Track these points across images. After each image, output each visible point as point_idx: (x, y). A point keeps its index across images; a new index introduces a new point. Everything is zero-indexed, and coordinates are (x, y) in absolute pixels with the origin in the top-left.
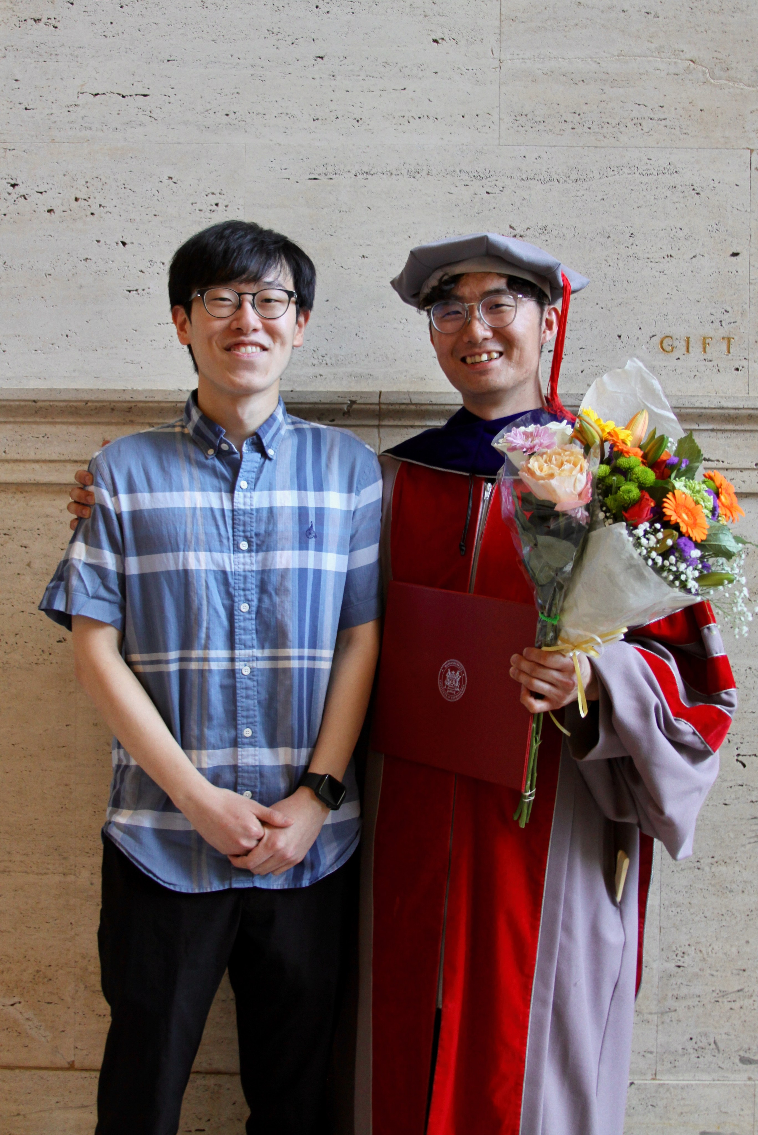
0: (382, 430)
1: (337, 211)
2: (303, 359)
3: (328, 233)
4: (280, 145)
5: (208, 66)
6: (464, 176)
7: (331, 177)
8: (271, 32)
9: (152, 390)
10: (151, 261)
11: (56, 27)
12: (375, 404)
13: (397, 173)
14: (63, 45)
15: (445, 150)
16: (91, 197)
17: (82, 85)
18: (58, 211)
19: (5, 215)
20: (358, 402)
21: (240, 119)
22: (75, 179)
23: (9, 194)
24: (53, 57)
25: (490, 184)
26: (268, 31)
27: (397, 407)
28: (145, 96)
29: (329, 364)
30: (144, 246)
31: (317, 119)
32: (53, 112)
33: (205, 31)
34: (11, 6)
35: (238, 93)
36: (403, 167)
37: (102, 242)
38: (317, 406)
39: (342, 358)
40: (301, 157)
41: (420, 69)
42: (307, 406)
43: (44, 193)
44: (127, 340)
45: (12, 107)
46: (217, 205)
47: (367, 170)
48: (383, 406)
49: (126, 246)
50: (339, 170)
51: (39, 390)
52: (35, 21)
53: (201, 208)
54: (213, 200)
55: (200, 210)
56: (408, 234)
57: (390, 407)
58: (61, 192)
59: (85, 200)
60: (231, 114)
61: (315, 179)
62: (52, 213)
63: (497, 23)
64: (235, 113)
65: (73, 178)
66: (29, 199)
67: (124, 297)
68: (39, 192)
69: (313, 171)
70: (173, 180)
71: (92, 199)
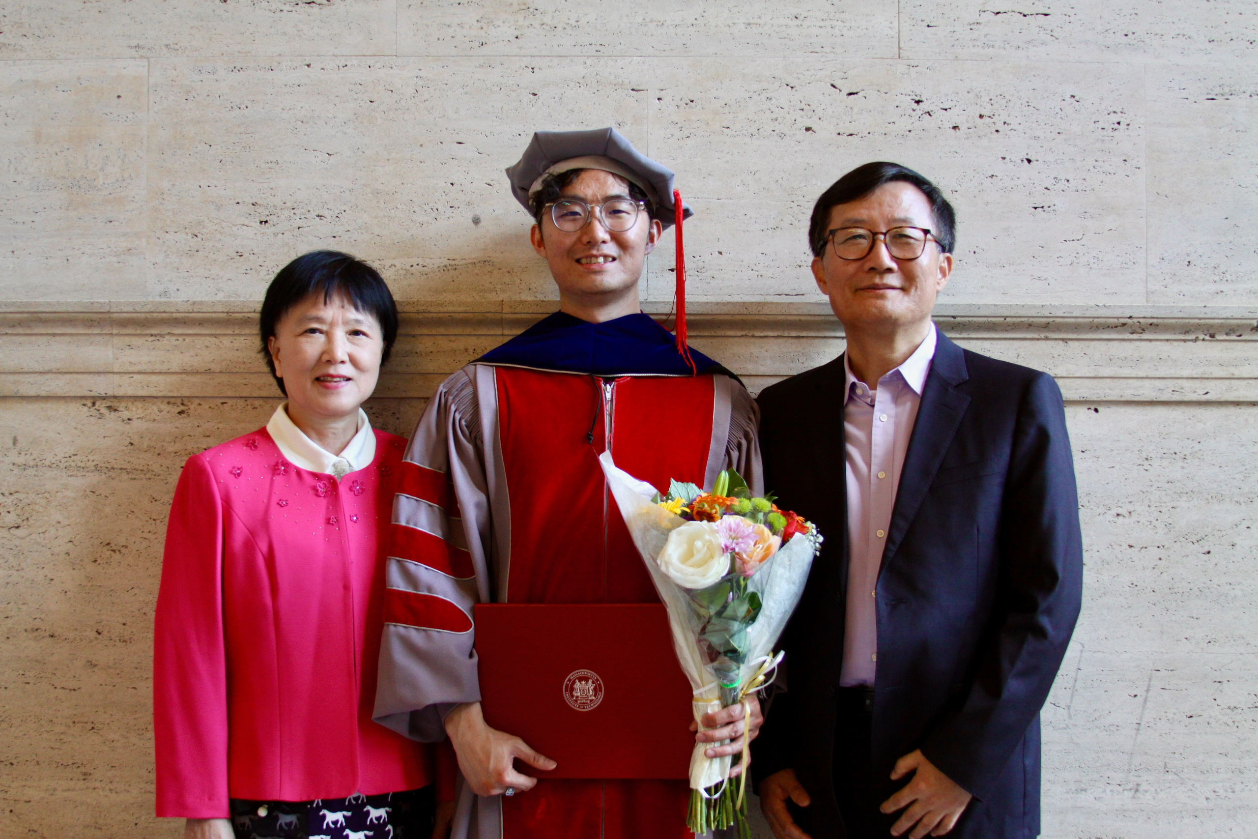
1: (1234, 131)
3: (1226, 152)
4: (1178, 65)
7: (1227, 97)
9: (1070, 306)
10: (1056, 178)
16: (995, 114)
17: (984, 4)
18: (963, 128)
19: (910, 131)
21: (1139, 40)
22: (979, 96)
23: (914, 110)
28: (1046, 15)
29: (1229, 281)
30: (1049, 164)
31: (1213, 41)
32: (955, 29)
35: (1136, 14)
37: (1007, 160)
38: (1228, 321)
39: (1241, 275)
40: (1199, 78)
42: (1219, 321)
43: (948, 110)
44: (1034, 257)
45: (914, 23)
46: (1119, 123)
49: (1031, 163)
50: (1234, 90)
51: (959, 305)
53: (1104, 127)
54: (1115, 118)
55: (1103, 129)
58: (965, 109)
59: (990, 117)
60: (1130, 34)
61: (1212, 99)
62: (957, 130)
64: (1134, 33)
65: (977, 96)
66: (934, 116)
67: (1030, 214)
68: (944, 109)
69: (1210, 92)
70: (1076, 99)
71: (996, 116)
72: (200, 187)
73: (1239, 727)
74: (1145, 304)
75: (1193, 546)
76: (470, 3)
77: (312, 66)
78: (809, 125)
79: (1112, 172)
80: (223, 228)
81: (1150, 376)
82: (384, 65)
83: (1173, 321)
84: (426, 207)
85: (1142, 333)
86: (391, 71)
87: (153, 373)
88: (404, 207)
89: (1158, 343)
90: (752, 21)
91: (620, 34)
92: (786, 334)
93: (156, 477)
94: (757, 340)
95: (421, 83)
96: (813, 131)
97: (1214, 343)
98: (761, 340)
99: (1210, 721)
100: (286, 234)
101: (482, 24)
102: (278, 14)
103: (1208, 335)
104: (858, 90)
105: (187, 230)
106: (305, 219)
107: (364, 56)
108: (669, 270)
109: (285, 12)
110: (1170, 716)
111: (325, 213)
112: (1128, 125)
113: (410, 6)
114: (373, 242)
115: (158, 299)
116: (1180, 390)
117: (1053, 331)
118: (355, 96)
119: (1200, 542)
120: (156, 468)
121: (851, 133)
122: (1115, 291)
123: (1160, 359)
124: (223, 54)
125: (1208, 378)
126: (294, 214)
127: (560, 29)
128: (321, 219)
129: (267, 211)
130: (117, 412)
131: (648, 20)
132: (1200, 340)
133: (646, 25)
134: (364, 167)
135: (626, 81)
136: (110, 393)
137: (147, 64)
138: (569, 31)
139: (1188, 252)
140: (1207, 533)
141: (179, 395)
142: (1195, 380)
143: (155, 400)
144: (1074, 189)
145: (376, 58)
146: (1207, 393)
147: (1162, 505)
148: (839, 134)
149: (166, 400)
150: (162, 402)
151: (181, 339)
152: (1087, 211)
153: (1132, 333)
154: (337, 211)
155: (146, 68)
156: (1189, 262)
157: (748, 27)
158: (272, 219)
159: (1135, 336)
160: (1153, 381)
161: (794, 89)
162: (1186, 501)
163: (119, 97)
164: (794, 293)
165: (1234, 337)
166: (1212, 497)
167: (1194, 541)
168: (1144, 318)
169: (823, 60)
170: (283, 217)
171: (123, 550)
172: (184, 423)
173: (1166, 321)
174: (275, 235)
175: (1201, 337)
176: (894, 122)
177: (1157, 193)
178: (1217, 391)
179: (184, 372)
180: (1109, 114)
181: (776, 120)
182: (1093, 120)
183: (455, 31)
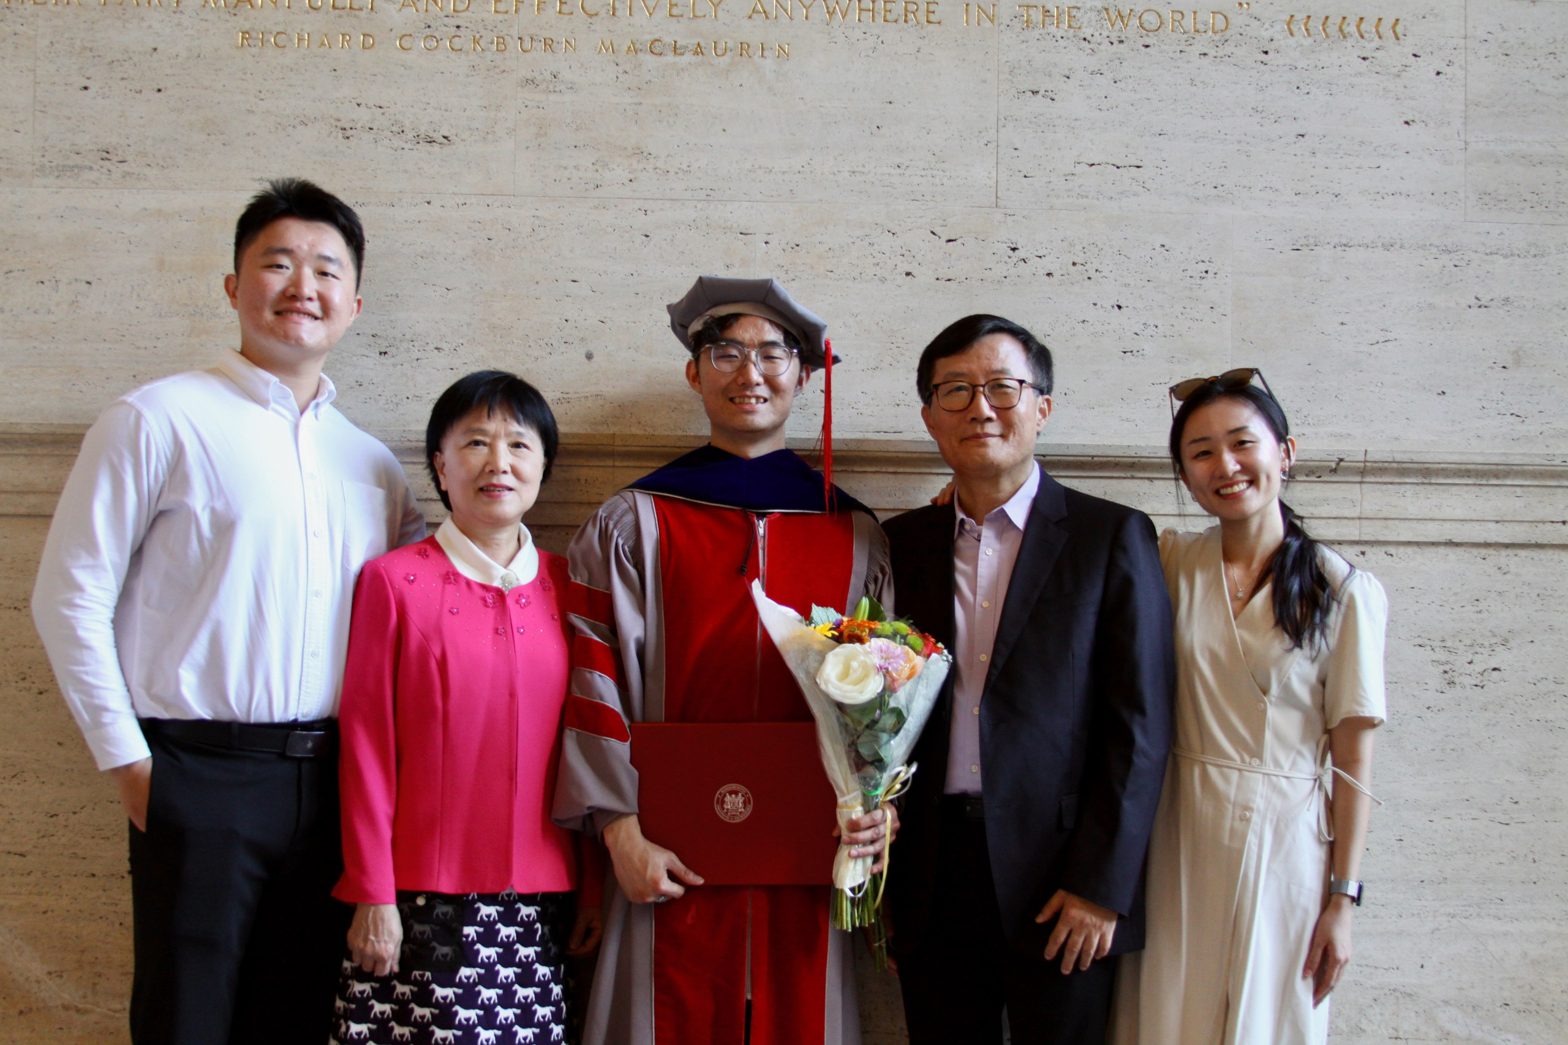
0: (1364, 486)
1: (1318, 280)
3: (1309, 301)
4: (1265, 217)
5: (1197, 140)
6: (1434, 250)
7: (1311, 248)
8: (1255, 111)
9: (1155, 447)
10: (1145, 324)
11: (1053, 100)
12: (1361, 462)
13: (1372, 246)
14: (1060, 117)
15: (1416, 225)
16: (1088, 262)
17: (1079, 156)
18: (1057, 274)
19: (1005, 277)
20: (1346, 460)
21: (1227, 192)
22: (1073, 245)
23: (1010, 257)
24: (1051, 127)
25: (1457, 258)
26: (1253, 109)
27: (1381, 464)
28: (1138, 167)
29: (1311, 424)
30: (1138, 310)
31: (1299, 194)
32: (1051, 180)
33: (1194, 107)
34: (1010, 77)
35: (1225, 167)
36: (1378, 240)
37: (1099, 305)
38: (1307, 463)
39: (1323, 418)
40: (1285, 229)
41: (1393, 149)
43: (1043, 257)
44: (1122, 399)
45: (1011, 174)
46: (1206, 272)
47: (1346, 243)
48: (1368, 464)
49: (1121, 309)
50: (1319, 241)
51: (1048, 445)
52: (1033, 93)
53: (1192, 275)
54: (1203, 267)
55: (1191, 277)
56: (1383, 303)
57: (1375, 465)
58: (1059, 256)
59: (1082, 264)
60: (1220, 188)
61: (1297, 250)
62: (1051, 277)
63: (1463, 108)
64: (1223, 186)
65: (1070, 244)
66: (1029, 263)
67: (1120, 358)
68: (1038, 257)
69: (1295, 243)
70: (1166, 248)
71: (1089, 264)
76: (586, 146)
77: (432, 203)
78: (909, 270)
79: (1199, 318)
80: (342, 357)
82: (502, 204)
84: (541, 342)
86: (509, 210)
88: (520, 342)
90: (856, 169)
91: (729, 180)
92: (884, 470)
94: (856, 475)
95: (537, 222)
96: (913, 276)
98: (861, 475)
100: (405, 365)
101: (597, 167)
102: (400, 152)
104: (956, 238)
106: (423, 351)
107: (483, 195)
109: (406, 150)
111: (444, 345)
112: (1216, 274)
113: (528, 147)
117: (1139, 470)
118: (474, 234)
121: (949, 277)
124: (345, 189)
126: (414, 346)
127: (672, 173)
128: (438, 351)
129: (387, 342)
133: (754, 172)
134: (481, 303)
135: (735, 225)
138: (681, 175)
144: (1162, 334)
145: (495, 197)
148: (938, 279)
152: (1175, 355)
154: (455, 344)
157: (853, 175)
158: (392, 351)
161: (895, 236)
164: (892, 430)
165: (1314, 478)
169: (924, 207)
170: (402, 349)
174: (394, 365)
176: (990, 269)
177: (1242, 339)
180: (1197, 263)
181: (878, 264)
182: (1182, 269)
183: (572, 173)
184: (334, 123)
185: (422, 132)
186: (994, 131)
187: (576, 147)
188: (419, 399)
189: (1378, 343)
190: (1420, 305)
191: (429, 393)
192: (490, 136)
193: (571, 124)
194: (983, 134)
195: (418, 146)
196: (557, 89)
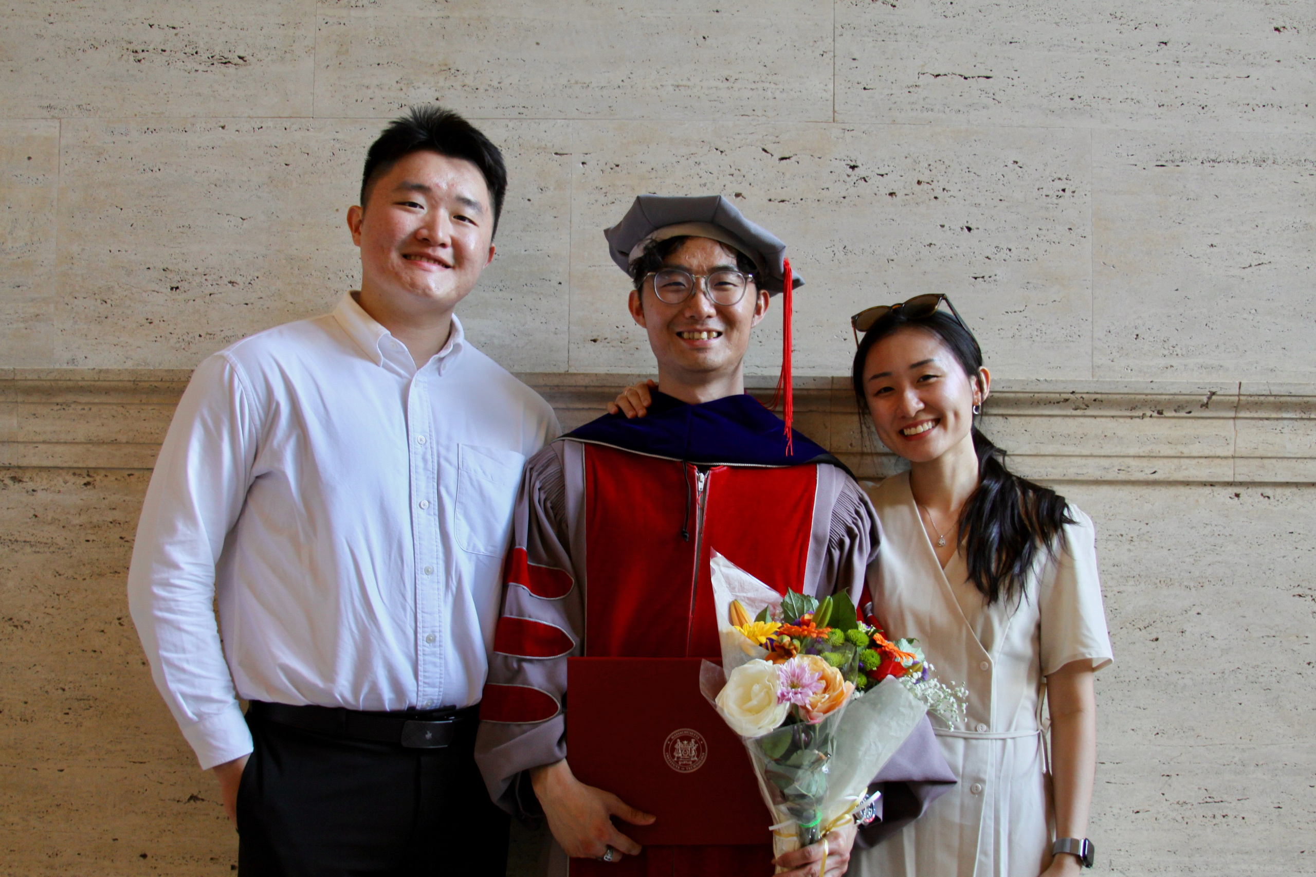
0: (1238, 422)
1: (1185, 199)
2: (1153, 349)
3: (1176, 221)
4: (1126, 130)
5: (1051, 49)
6: (1309, 166)
7: (1177, 164)
8: (1113, 17)
9: (1009, 381)
10: (997, 247)
11: (894, 7)
12: (1234, 395)
13: (1243, 161)
14: (902, 24)
15: (1290, 139)
16: (934, 180)
17: (923, 66)
18: (900, 194)
19: (844, 198)
20: (1218, 393)
21: (1085, 104)
22: (918, 162)
23: (849, 176)
24: (892, 36)
26: (1111, 15)
27: (1256, 398)
28: (988, 78)
29: (1180, 355)
30: (990, 232)
31: (1163, 105)
32: (893, 92)
33: (1047, 13)
35: (1082, 77)
36: (1249, 156)
37: (946, 227)
38: (1176, 397)
39: (1192, 348)
40: (1148, 143)
41: (1263, 57)
42: (1167, 397)
43: (885, 176)
45: (850, 86)
46: (1064, 190)
47: (1214, 158)
48: (1241, 397)
49: (972, 231)
50: (1185, 157)
53: (1048, 194)
54: (1060, 185)
55: (1047, 196)
56: (1256, 223)
57: (1249, 398)
58: (903, 174)
59: (928, 183)
60: (1076, 98)
61: (1162, 166)
62: (894, 197)
64: (1080, 97)
65: (915, 161)
66: (870, 182)
67: (970, 284)
68: (880, 175)
69: (1160, 158)
70: (1019, 164)
71: (935, 182)
72: (110, 251)
73: (1189, 823)
74: (1091, 379)
75: (1140, 633)
76: (390, 64)
77: (226, 128)
78: (739, 191)
79: (1057, 241)
80: (132, 293)
81: (1095, 454)
82: (300, 127)
83: (1118, 397)
84: (341, 274)
85: (1086, 409)
86: (308, 134)
87: (58, 443)
88: (319, 274)
89: (1103, 420)
90: (681, 83)
91: (543, 96)
93: (60, 551)
95: (338, 146)
96: (743, 197)
97: (1162, 420)
99: (1159, 817)
100: (197, 300)
101: (402, 85)
102: (193, 74)
103: (1156, 412)
104: (791, 155)
105: (97, 296)
106: (217, 286)
107: (280, 117)
108: (591, 340)
109: (200, 72)
110: (1116, 811)
111: (238, 279)
112: (1074, 192)
113: (328, 66)
114: (286, 310)
115: (65, 367)
116: (1127, 469)
118: (271, 159)
119: (1147, 628)
120: (60, 541)
121: (783, 198)
122: (1060, 365)
123: (1105, 436)
124: (136, 115)
125: (1155, 457)
126: (206, 280)
127: (481, 90)
128: (233, 285)
129: (179, 277)
130: (21, 483)
131: (573, 81)
132: (1147, 417)
133: (570, 87)
134: (278, 232)
135: (549, 145)
136: (14, 463)
137: (58, 125)
138: (491, 93)
139: (1137, 324)
140: (1155, 620)
141: (85, 466)
142: (1143, 459)
143: (61, 471)
144: (1017, 258)
145: (292, 120)
146: (1155, 472)
147: (1108, 589)
148: (770, 200)
149: (71, 472)
150: (68, 473)
151: (87, 408)
152: (1030, 281)
153: (1076, 409)
154: (250, 278)
155: (58, 128)
156: (1137, 335)
157: (677, 89)
158: (184, 286)
159: (1079, 412)
160: (1097, 460)
161: (723, 154)
162: (1133, 585)
163: (29, 158)
165: (1183, 414)
166: (1160, 581)
167: (1142, 628)
168: (1087, 393)
169: (754, 123)
170: (195, 284)
171: (25, 626)
172: (90, 495)
173: (1110, 396)
174: (186, 301)
175: (1149, 413)
176: (828, 188)
177: (1104, 263)
178: (1165, 470)
179: (90, 442)
180: (1053, 181)
181: (705, 185)
182: (1036, 188)
183: (374, 92)
184: (126, 46)
185: (217, 53)
186: (830, 40)
187: (379, 64)
188: (212, 336)
189: (1250, 266)
190: (1295, 225)
191: (222, 331)
192: (288, 55)
193: (374, 41)
194: (818, 43)
195: (212, 68)
196: (360, 4)
